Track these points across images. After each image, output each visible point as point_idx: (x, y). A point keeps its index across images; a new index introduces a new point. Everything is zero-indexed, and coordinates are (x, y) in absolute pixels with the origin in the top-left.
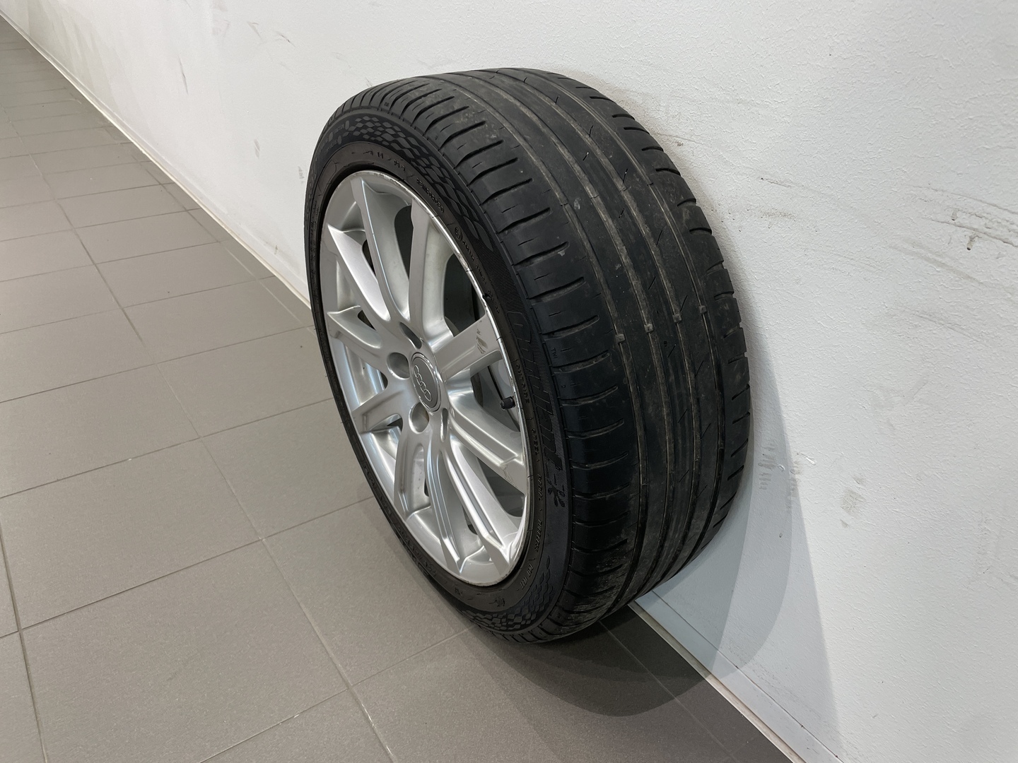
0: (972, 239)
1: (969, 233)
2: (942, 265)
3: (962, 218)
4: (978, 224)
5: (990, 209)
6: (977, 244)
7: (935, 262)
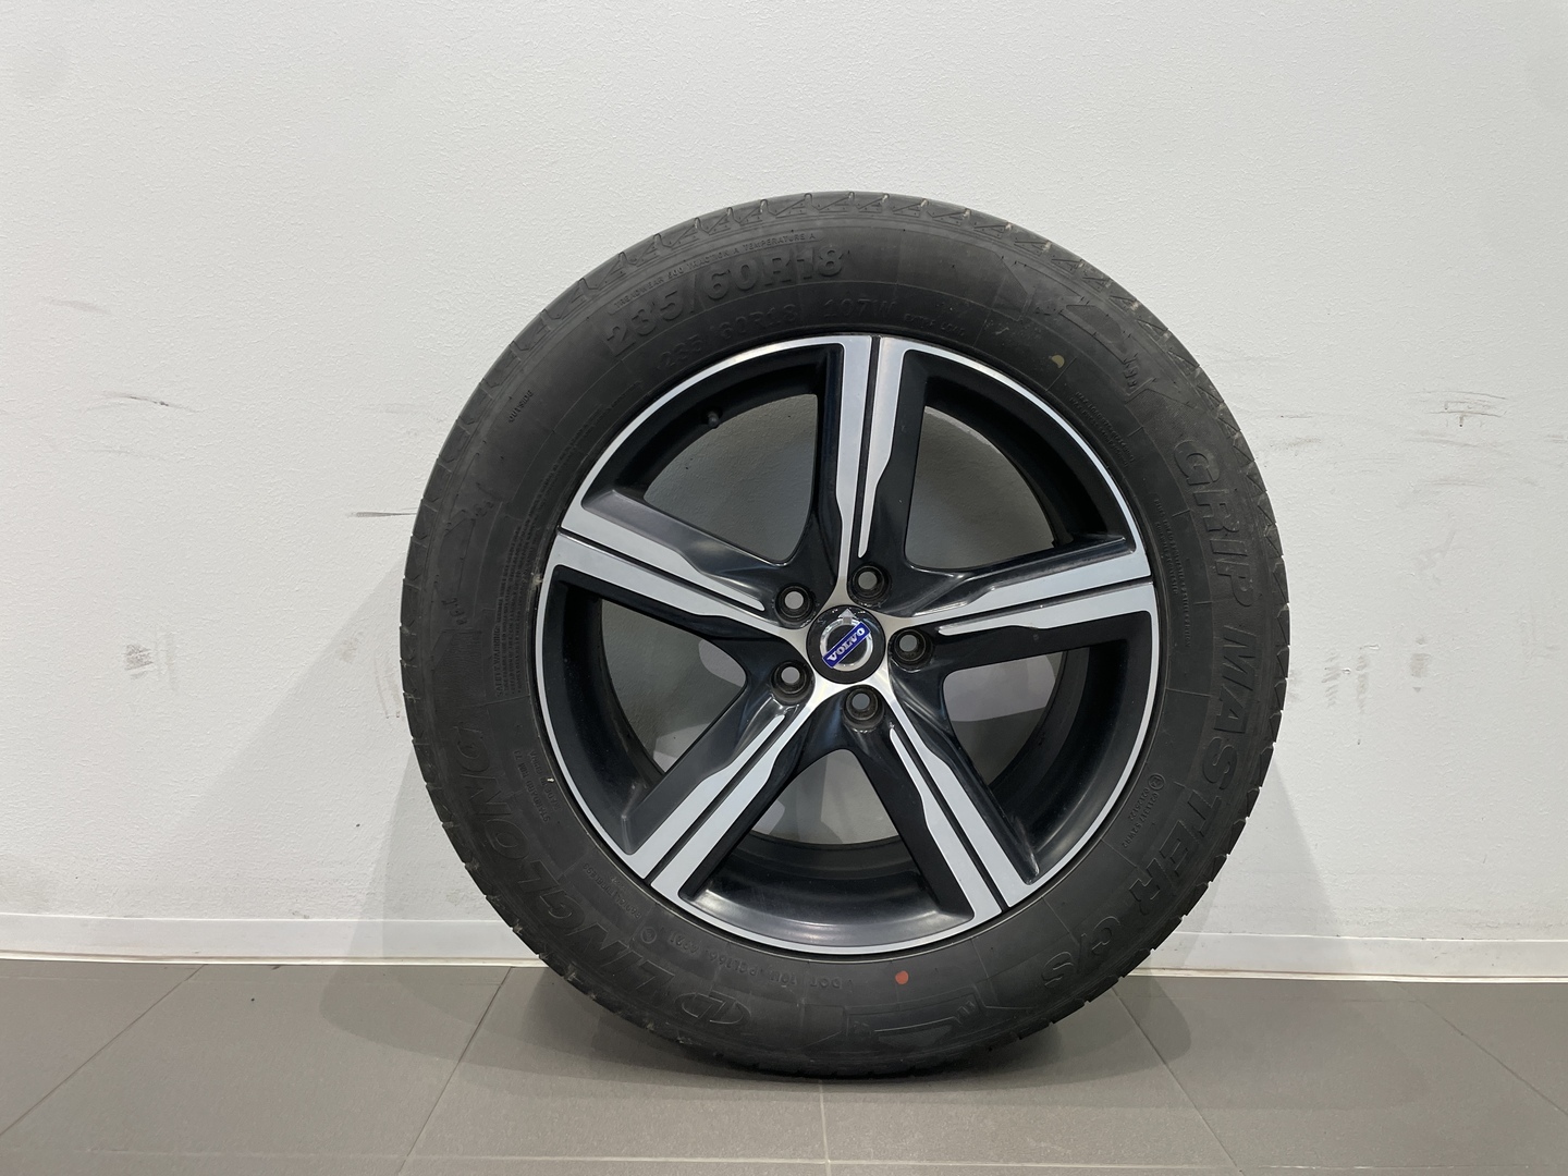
0: (1461, 419)
1: (1459, 415)
2: (1447, 442)
3: (1451, 407)
4: (1462, 407)
5: (1468, 396)
6: (1465, 420)
7: (1441, 441)
